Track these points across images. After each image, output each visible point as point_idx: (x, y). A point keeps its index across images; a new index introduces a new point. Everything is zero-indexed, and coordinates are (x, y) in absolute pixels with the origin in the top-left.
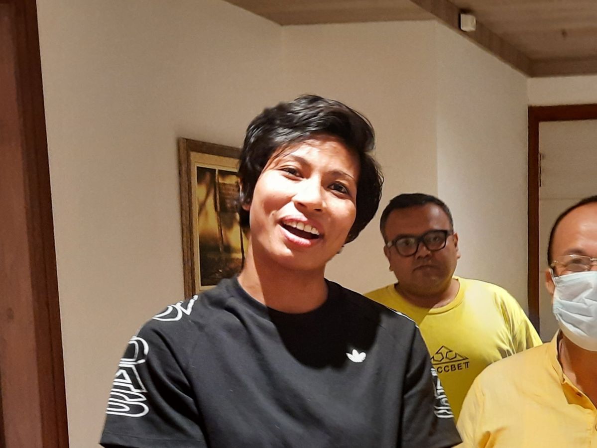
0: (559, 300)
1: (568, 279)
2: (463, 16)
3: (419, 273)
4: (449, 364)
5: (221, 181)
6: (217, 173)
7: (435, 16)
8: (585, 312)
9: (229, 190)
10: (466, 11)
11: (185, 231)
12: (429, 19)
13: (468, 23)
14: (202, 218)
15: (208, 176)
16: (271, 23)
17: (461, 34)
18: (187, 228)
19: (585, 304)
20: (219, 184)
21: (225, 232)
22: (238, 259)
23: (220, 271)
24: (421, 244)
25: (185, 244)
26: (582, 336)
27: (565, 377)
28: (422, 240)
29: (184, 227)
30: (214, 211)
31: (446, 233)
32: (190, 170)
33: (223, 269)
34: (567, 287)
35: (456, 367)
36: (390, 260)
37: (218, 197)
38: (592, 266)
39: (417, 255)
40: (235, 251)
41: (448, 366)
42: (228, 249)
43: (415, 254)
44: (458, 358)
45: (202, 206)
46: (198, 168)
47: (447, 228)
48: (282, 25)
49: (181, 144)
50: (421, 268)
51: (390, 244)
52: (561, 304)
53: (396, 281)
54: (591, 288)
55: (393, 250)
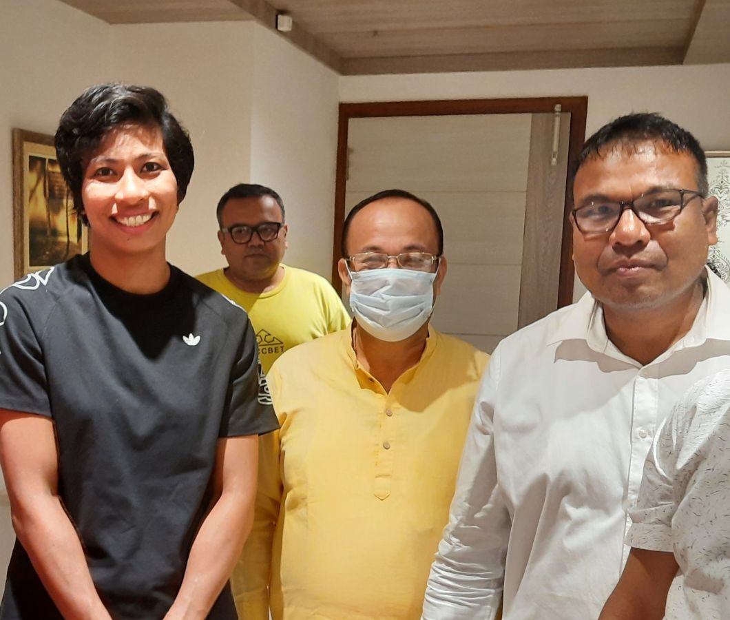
0: (356, 294)
1: (366, 275)
2: (280, 17)
3: (250, 260)
4: (267, 347)
5: (50, 169)
6: (47, 161)
7: (253, 17)
8: (383, 307)
9: (57, 178)
10: (283, 12)
11: (16, 215)
12: (249, 19)
13: (285, 23)
14: (32, 203)
15: (39, 164)
16: (101, 21)
17: (277, 34)
18: (18, 213)
19: (383, 299)
20: (49, 172)
21: (53, 217)
22: (63, 243)
23: (47, 253)
24: (255, 234)
25: (16, 226)
26: (378, 328)
27: (359, 363)
28: (255, 229)
29: (16, 212)
30: (43, 196)
31: (279, 225)
32: (23, 158)
33: (50, 251)
34: (364, 283)
35: (273, 349)
36: (223, 244)
37: (47, 184)
38: (388, 263)
39: (250, 244)
40: (61, 235)
41: (265, 349)
42: (55, 233)
43: (247, 242)
44: (276, 341)
45: (33, 192)
46: (30, 157)
47: (280, 221)
48: (111, 23)
49: (16, 134)
50: (253, 255)
51: (225, 230)
52: (357, 297)
53: (226, 265)
54: (389, 285)
55: (228, 236)
